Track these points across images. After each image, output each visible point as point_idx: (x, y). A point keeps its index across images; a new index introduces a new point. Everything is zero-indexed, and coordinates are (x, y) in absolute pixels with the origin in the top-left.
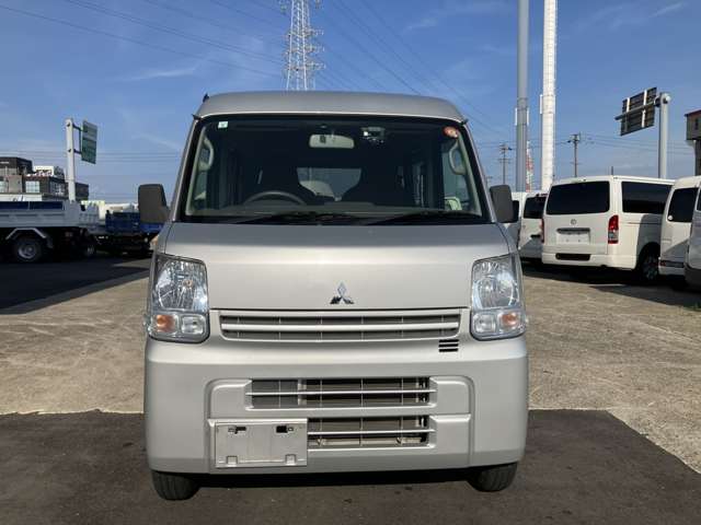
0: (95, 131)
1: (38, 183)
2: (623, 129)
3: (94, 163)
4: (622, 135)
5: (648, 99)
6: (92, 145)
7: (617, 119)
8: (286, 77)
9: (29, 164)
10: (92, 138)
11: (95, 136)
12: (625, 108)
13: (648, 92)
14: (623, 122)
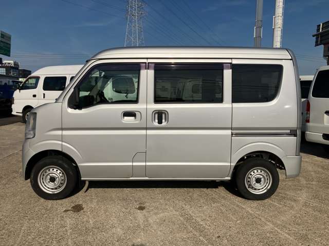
0: (10, 38)
1: (5, 69)
2: (317, 42)
3: (9, 56)
4: (316, 46)
5: (322, 28)
6: (8, 46)
7: (313, 36)
8: (127, 19)
10: (8, 42)
11: (10, 41)
12: (318, 30)
13: (323, 24)
14: (317, 39)
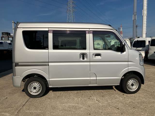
9: (10, 34)
